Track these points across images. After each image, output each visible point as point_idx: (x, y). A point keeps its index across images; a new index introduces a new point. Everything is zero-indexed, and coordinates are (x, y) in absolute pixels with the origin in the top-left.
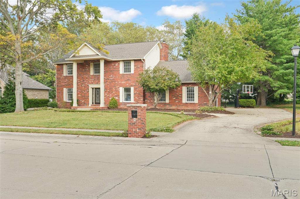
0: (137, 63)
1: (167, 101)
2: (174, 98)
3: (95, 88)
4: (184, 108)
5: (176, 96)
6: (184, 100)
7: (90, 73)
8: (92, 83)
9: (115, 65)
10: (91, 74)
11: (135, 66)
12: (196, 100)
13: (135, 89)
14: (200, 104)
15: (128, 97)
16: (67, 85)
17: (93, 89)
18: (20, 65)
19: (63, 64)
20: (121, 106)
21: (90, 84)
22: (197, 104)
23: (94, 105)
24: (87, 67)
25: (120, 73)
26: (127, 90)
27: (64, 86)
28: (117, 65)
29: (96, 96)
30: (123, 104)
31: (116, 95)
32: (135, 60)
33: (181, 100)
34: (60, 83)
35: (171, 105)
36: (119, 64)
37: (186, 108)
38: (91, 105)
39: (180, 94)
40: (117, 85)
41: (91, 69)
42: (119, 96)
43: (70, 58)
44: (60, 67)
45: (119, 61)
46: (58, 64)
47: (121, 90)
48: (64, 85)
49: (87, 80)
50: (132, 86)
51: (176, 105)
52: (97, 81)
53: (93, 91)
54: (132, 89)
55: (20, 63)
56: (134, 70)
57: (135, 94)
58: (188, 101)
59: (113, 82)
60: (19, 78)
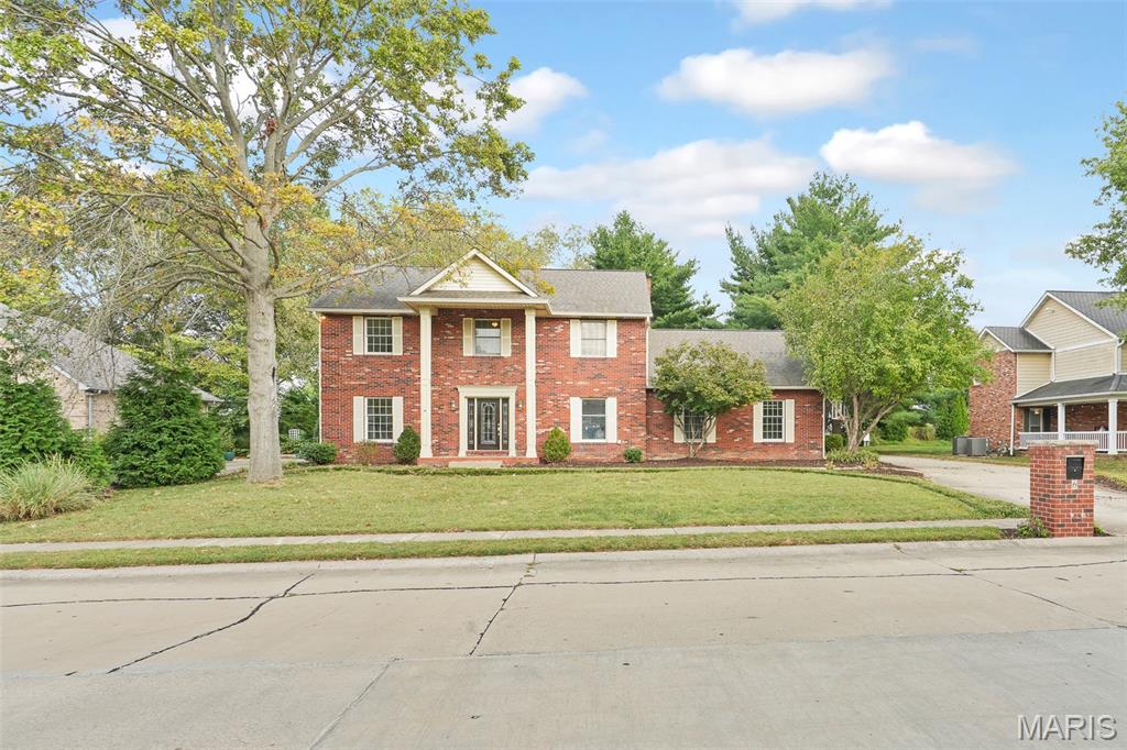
0: (627, 329)
1: (712, 438)
2: (731, 431)
3: (480, 400)
4: (756, 456)
5: (736, 424)
6: (758, 436)
7: (462, 349)
8: (470, 383)
9: (552, 331)
10: (465, 354)
11: (619, 336)
12: (789, 435)
13: (621, 405)
14: (798, 446)
15: (594, 426)
16: (368, 387)
17: (471, 400)
18: (270, 303)
19: (350, 316)
20: (575, 455)
21: (463, 384)
22: (791, 444)
23: (476, 453)
24: (449, 329)
25: (572, 355)
26: (593, 407)
27: (358, 390)
28: (559, 328)
29: (483, 423)
30: (582, 447)
31: (556, 420)
32: (620, 320)
33: (751, 434)
34: (336, 377)
35: (723, 450)
36: (567, 328)
37: (762, 457)
38: (467, 453)
39: (747, 420)
40: (562, 391)
41: (464, 336)
42: (569, 423)
43: (415, 296)
44: (336, 323)
45: (568, 319)
46: (328, 315)
47: (576, 405)
48: (354, 388)
49: (450, 371)
50: (610, 394)
51: (737, 449)
52: (488, 377)
53: (471, 409)
54: (611, 404)
55: (270, 299)
56: (619, 349)
57: (620, 418)
58: (765, 437)
59: (548, 383)
60: (266, 353)
